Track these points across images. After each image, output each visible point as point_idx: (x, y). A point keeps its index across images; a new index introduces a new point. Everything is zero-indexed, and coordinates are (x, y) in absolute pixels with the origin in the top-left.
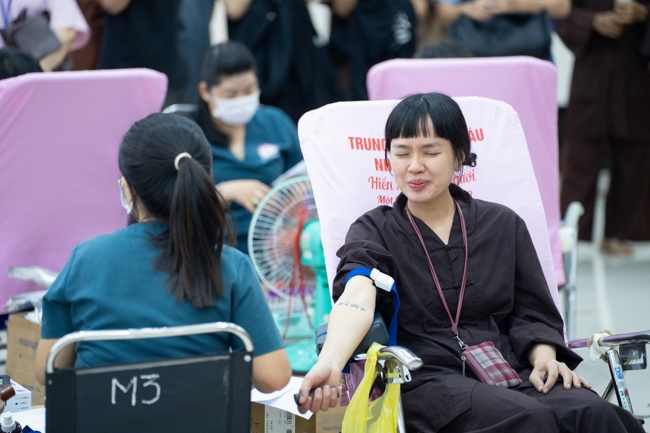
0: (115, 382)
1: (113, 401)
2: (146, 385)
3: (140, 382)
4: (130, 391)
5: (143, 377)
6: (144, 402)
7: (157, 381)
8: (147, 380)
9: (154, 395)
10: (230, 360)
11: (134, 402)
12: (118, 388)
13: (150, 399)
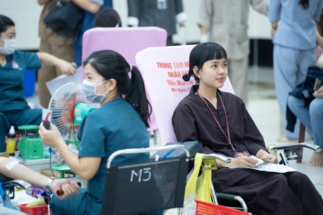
0: (133, 172)
1: (132, 180)
2: (145, 172)
3: (143, 171)
4: (139, 176)
5: (145, 169)
6: (144, 180)
7: (150, 171)
8: (146, 171)
9: (148, 177)
10: (180, 161)
11: (140, 180)
12: (134, 175)
13: (146, 179)
